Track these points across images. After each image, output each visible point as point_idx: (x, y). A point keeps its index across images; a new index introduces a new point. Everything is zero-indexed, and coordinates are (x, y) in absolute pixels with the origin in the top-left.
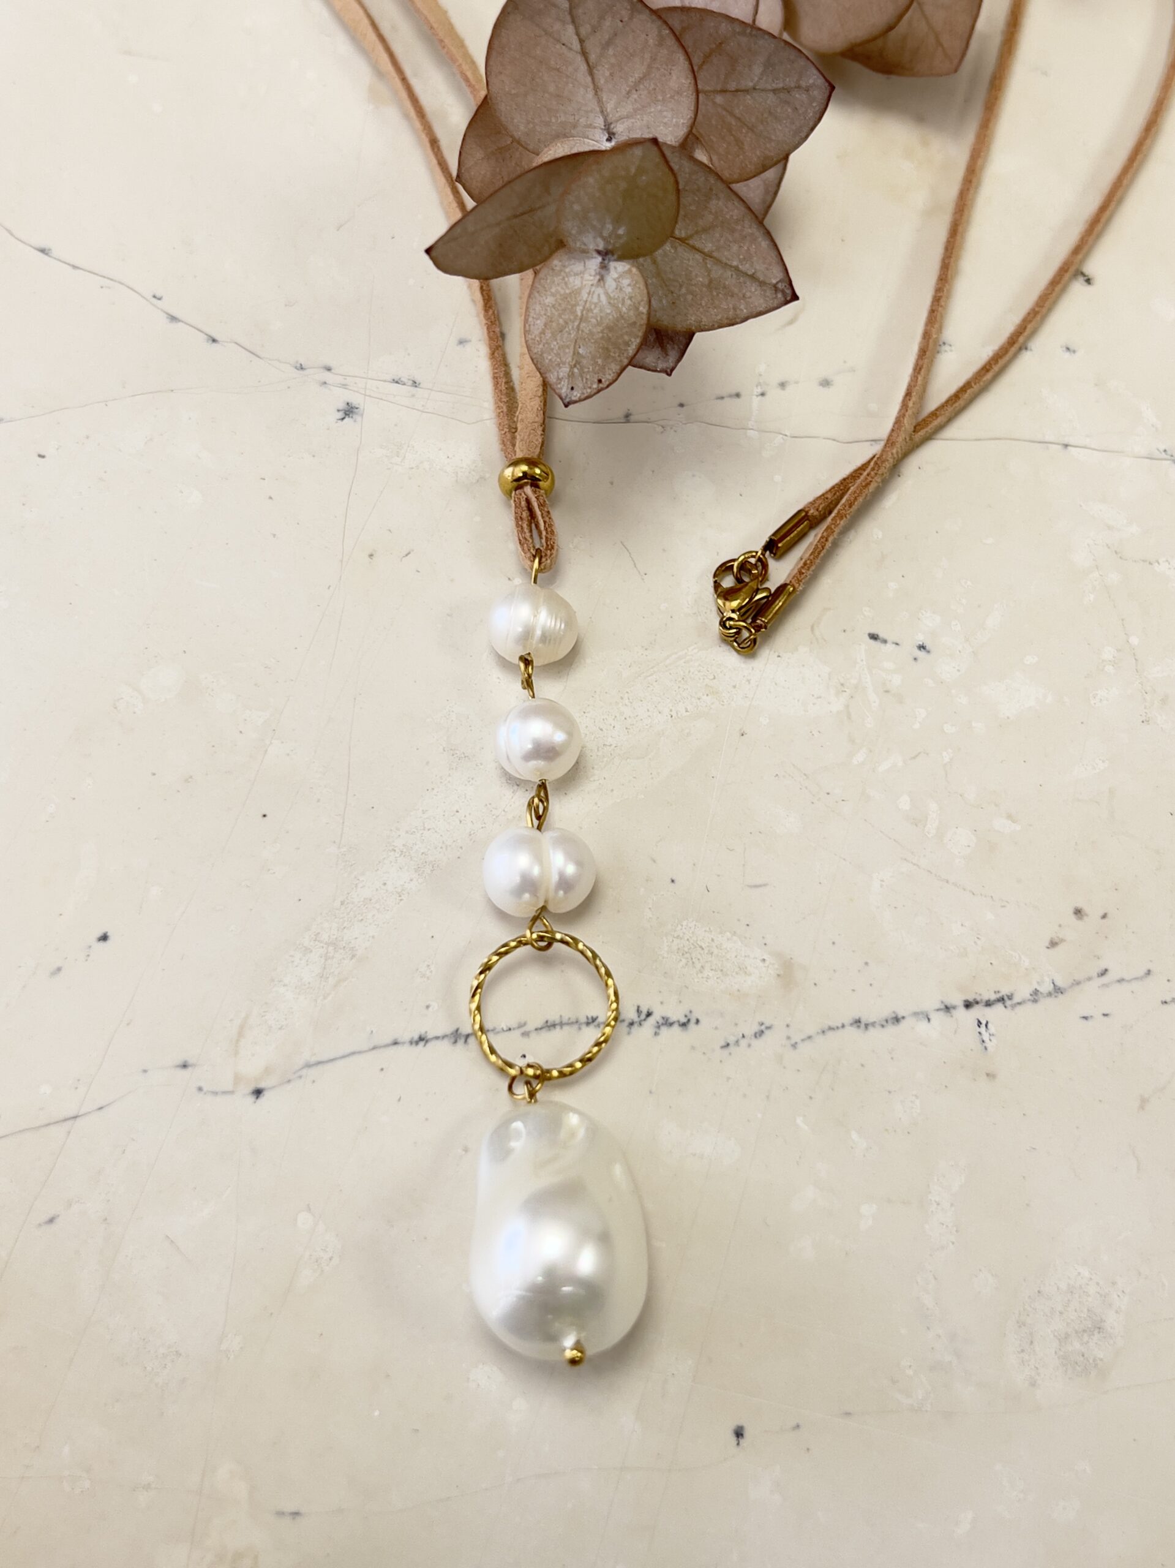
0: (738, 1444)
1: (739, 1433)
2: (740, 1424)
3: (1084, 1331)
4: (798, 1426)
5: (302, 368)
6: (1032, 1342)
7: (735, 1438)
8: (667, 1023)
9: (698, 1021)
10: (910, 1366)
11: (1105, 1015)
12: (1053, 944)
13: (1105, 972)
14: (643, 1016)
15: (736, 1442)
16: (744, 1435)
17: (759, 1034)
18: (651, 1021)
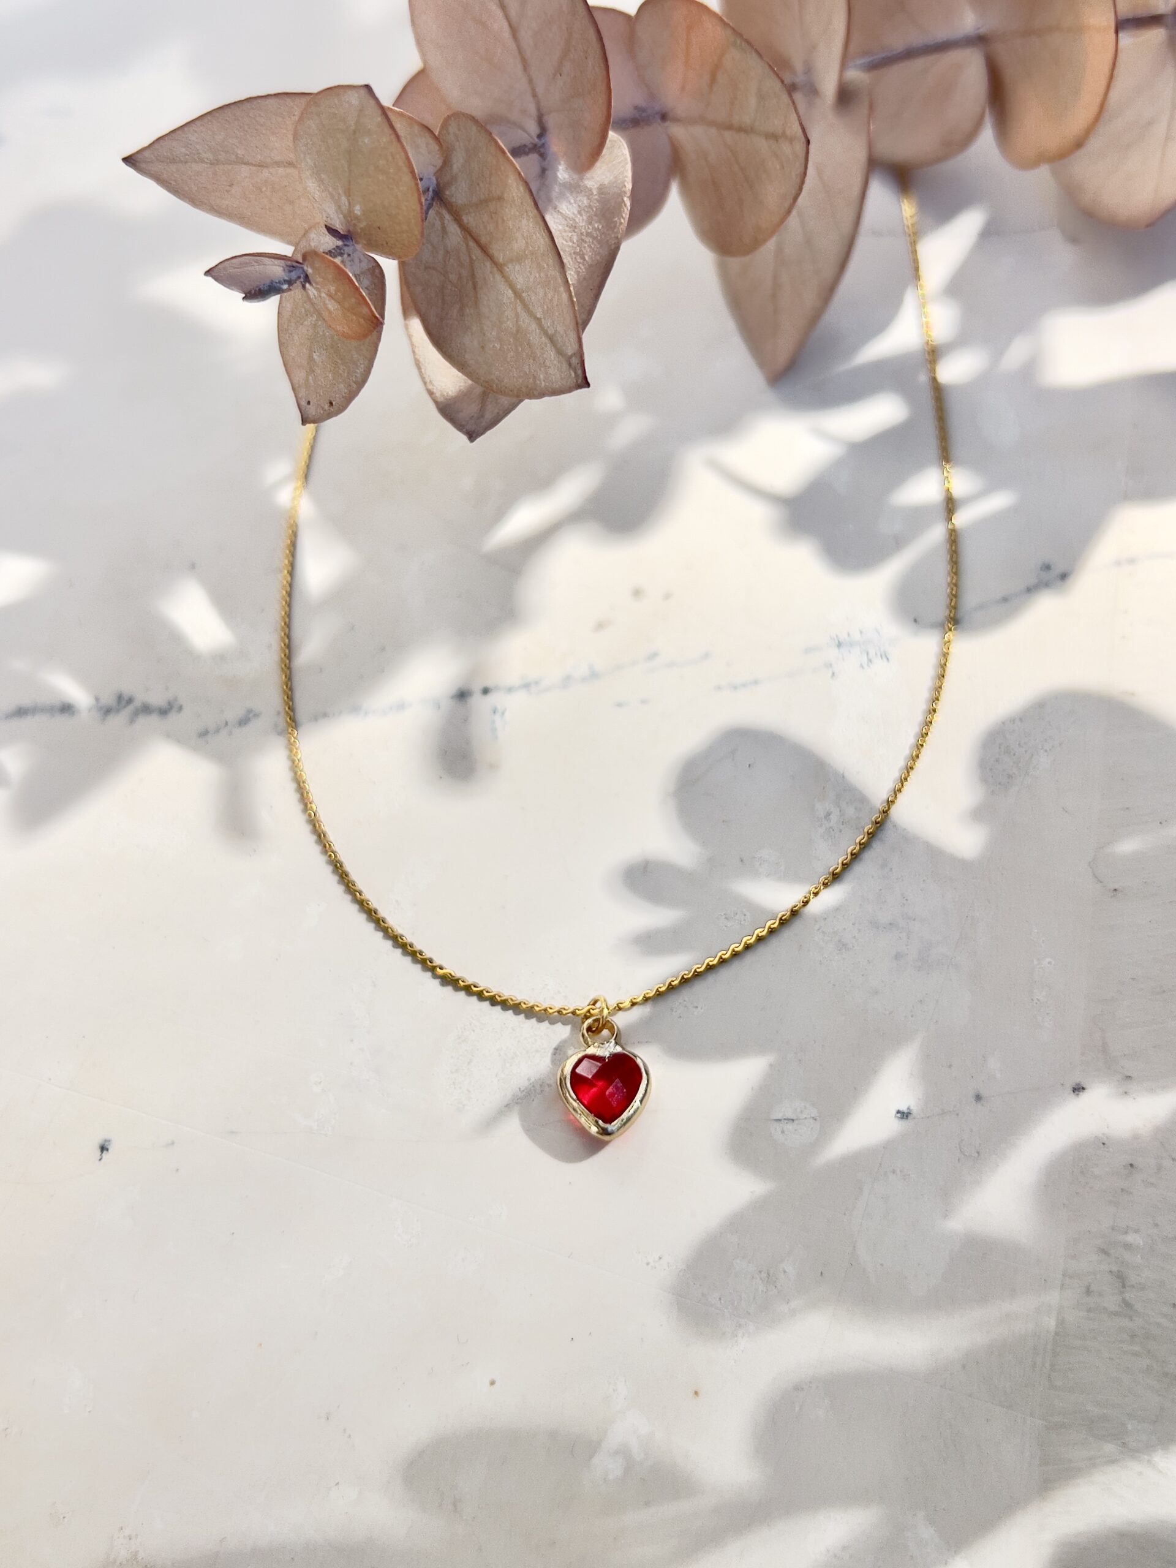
0: (100, 1160)
1: (103, 1149)
2: (107, 1137)
3: (537, 1051)
4: (173, 1143)
6: (471, 1061)
7: (99, 1153)
8: (146, 709)
9: (180, 709)
10: (321, 1082)
11: (643, 702)
12: (600, 626)
13: (654, 656)
14: (124, 703)
15: (99, 1158)
16: (109, 1151)
17: (243, 722)
18: (131, 708)
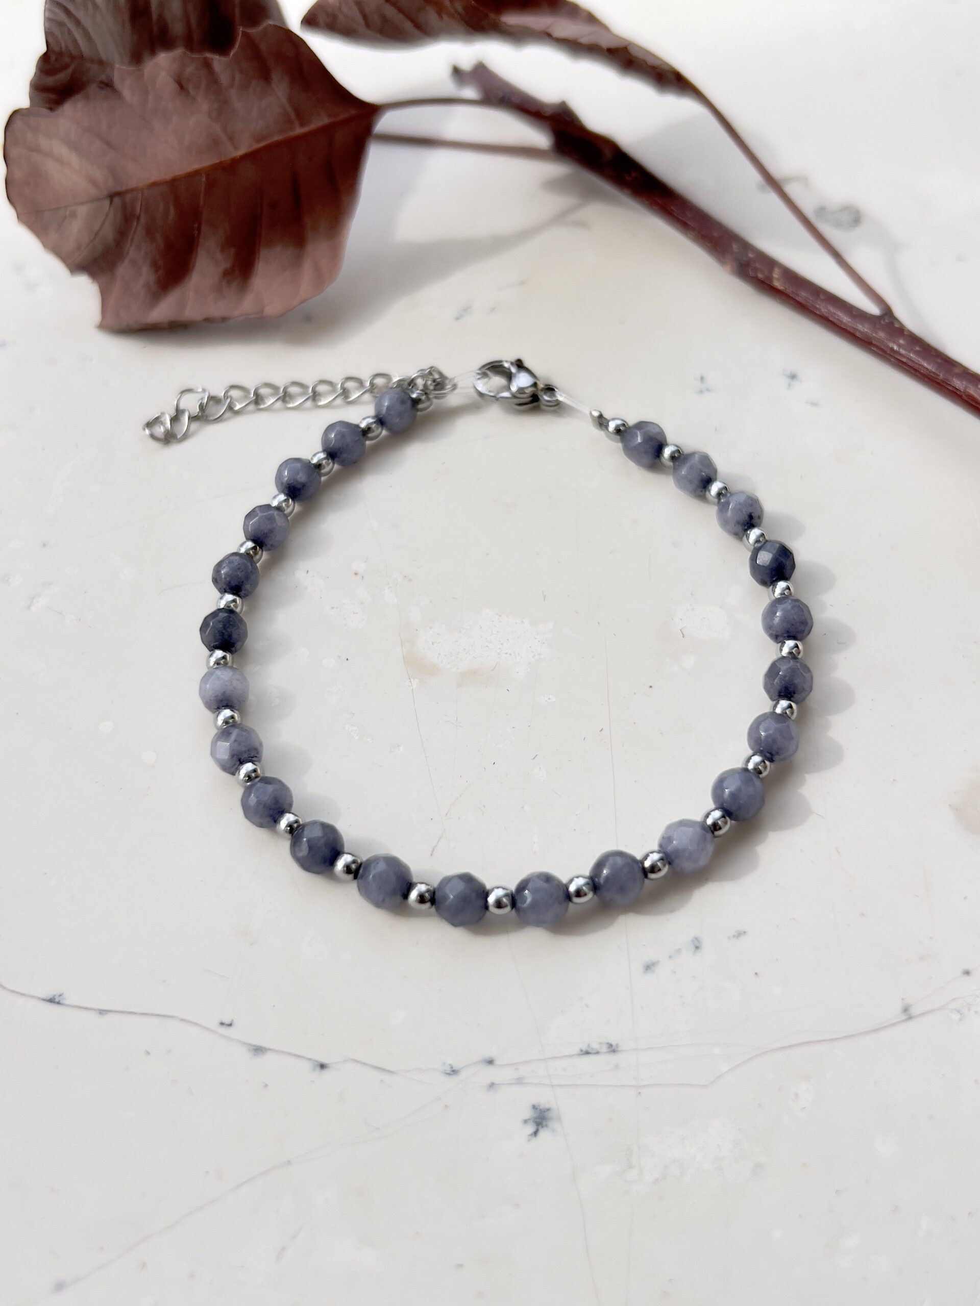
5: (454, 1072)
